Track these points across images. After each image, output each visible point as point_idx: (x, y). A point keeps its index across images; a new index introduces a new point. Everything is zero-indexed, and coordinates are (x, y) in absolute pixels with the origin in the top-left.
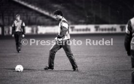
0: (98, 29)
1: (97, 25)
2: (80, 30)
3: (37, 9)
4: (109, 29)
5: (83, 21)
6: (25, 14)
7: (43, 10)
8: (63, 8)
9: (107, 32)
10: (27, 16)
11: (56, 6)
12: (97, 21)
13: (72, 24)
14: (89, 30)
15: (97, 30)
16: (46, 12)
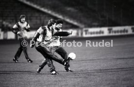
0: (111, 31)
1: (110, 28)
2: (94, 33)
3: (50, 12)
4: (121, 31)
5: (96, 24)
6: (39, 18)
7: (56, 13)
8: (76, 11)
9: (119, 34)
10: (40, 19)
11: (69, 9)
12: (110, 24)
13: (85, 27)
14: (103, 32)
15: (110, 33)
16: (59, 15)
